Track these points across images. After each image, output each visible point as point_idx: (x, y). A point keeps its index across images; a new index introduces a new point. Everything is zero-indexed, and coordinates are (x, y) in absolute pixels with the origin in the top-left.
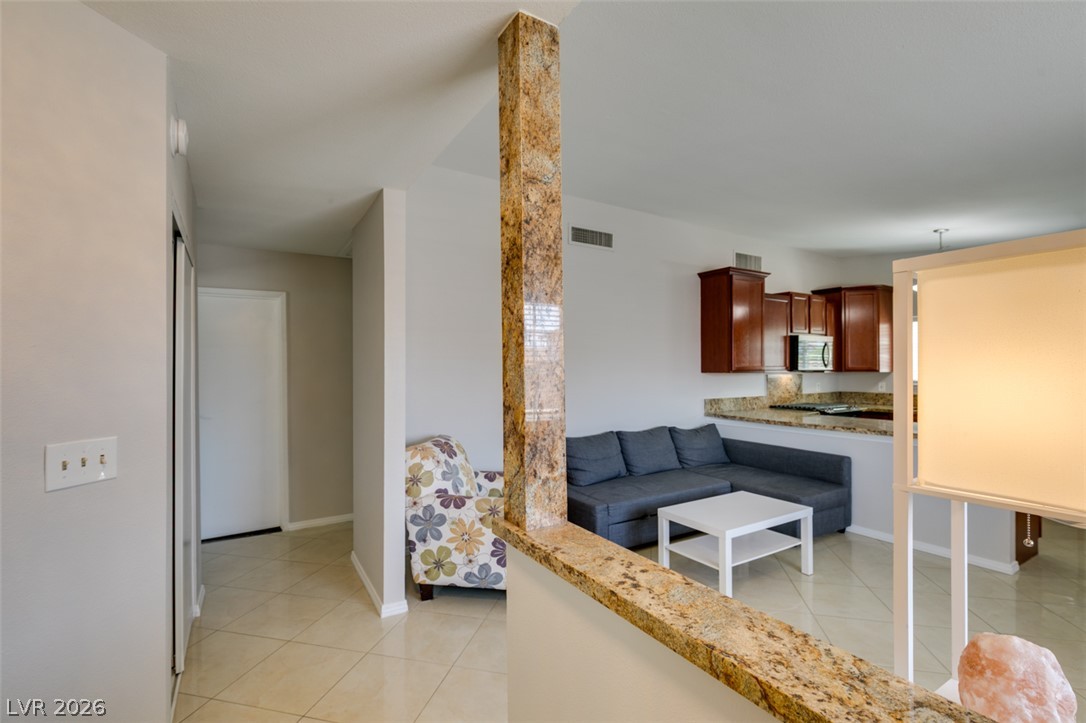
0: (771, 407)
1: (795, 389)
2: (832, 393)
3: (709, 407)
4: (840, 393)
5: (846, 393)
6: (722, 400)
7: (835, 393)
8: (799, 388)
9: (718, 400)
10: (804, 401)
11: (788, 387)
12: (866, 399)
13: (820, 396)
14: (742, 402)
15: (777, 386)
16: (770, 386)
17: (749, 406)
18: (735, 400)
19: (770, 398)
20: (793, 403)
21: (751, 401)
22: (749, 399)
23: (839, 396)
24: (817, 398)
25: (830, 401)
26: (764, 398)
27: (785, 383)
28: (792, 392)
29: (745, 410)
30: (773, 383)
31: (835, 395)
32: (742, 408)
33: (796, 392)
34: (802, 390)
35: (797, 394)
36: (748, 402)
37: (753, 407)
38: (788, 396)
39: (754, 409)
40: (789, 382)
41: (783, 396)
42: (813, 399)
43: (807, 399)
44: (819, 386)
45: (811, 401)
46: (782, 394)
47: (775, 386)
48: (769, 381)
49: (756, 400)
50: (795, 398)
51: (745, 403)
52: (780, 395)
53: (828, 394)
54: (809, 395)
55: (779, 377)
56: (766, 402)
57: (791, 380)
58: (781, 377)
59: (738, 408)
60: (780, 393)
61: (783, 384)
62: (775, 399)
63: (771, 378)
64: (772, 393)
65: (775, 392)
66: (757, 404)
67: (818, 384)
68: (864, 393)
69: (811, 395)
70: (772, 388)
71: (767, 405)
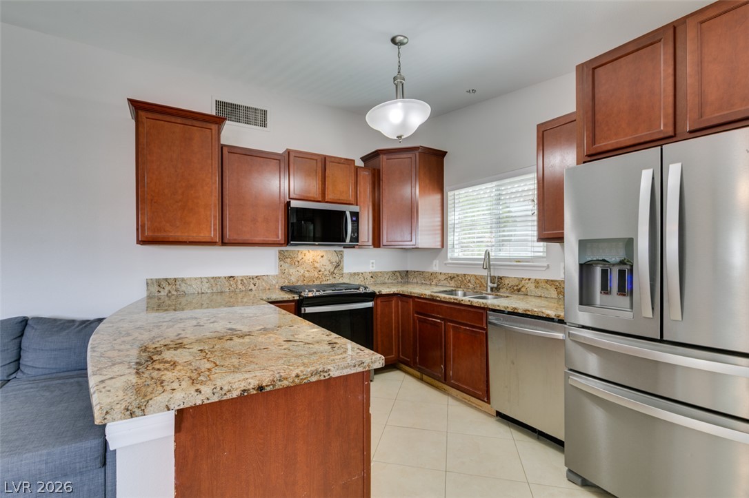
0: (282, 288)
1: (330, 268)
2: (394, 273)
3: (155, 288)
4: (407, 271)
6: (183, 280)
9: (175, 280)
10: (346, 281)
11: (316, 265)
13: (373, 276)
14: (227, 283)
15: (297, 263)
16: (282, 263)
17: (240, 286)
18: (212, 280)
19: (283, 276)
20: (325, 283)
21: (245, 281)
22: (241, 278)
23: (405, 275)
24: (369, 277)
25: (390, 281)
26: (270, 278)
27: (311, 260)
28: (323, 270)
29: (234, 292)
30: (289, 259)
31: (398, 274)
32: (227, 290)
33: (332, 270)
34: (342, 268)
35: (333, 273)
36: (239, 282)
37: (250, 288)
38: (317, 275)
39: (251, 290)
40: (318, 259)
41: (307, 274)
42: (362, 279)
43: (352, 279)
44: (373, 263)
45: (356, 281)
46: (306, 272)
47: (292, 264)
48: (282, 257)
49: (256, 280)
50: (331, 278)
51: (232, 283)
52: (301, 274)
53: (387, 273)
54: (355, 274)
55: (299, 254)
56: (274, 282)
57: (322, 257)
58: (304, 252)
59: (217, 290)
60: (302, 272)
61: (307, 261)
62: (293, 279)
63: (286, 254)
64: (287, 270)
65: (292, 271)
66: (257, 285)
67: (372, 261)
68: (423, 272)
69: (358, 274)
70: (285, 266)
71: (277, 287)
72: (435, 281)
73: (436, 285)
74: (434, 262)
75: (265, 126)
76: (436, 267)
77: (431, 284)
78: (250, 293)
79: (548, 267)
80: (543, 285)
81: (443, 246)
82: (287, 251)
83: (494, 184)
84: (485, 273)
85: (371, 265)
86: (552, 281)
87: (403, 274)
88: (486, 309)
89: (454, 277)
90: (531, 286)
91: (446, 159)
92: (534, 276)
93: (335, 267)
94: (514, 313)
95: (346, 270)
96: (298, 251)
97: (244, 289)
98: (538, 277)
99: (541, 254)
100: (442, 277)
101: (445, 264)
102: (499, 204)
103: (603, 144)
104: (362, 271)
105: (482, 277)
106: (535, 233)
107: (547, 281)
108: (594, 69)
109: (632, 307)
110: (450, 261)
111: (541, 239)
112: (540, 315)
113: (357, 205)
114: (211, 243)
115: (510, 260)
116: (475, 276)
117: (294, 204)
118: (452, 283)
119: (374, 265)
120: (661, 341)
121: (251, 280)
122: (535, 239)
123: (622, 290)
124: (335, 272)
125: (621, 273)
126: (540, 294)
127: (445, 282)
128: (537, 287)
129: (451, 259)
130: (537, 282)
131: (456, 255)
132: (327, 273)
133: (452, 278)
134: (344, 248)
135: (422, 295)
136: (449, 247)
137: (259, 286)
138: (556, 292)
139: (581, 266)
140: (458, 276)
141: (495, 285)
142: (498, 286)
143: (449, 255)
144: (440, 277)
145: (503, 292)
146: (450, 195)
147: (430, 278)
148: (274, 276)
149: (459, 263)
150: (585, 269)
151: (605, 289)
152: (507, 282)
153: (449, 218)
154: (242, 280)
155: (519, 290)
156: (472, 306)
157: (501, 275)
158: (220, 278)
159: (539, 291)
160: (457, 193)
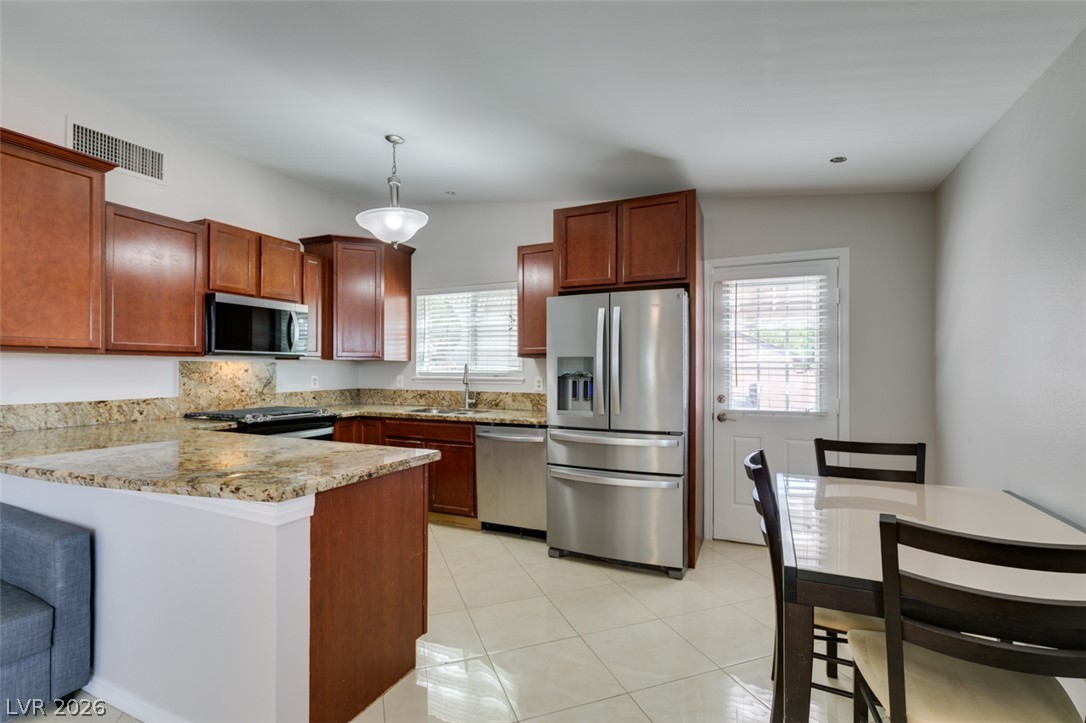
0: (187, 416)
1: (258, 386)
2: (342, 392)
4: (359, 390)
5: (364, 390)
6: (10, 408)
7: (348, 390)
8: (269, 383)
10: (279, 404)
11: (238, 382)
12: (385, 398)
13: (316, 396)
14: (93, 411)
15: (208, 380)
16: (186, 380)
17: (116, 416)
18: (66, 408)
19: (188, 400)
20: (250, 407)
21: (125, 408)
22: (118, 404)
23: (356, 395)
24: (311, 398)
25: (337, 403)
26: (167, 401)
27: (230, 376)
28: (248, 390)
29: (106, 424)
30: (197, 375)
31: (348, 394)
32: (94, 422)
33: (260, 390)
34: (275, 386)
35: (262, 393)
36: (115, 409)
37: (133, 418)
38: (238, 397)
39: (135, 421)
40: (241, 374)
41: (224, 396)
42: (302, 401)
43: (287, 401)
44: (315, 380)
45: (295, 403)
46: (222, 393)
47: (202, 381)
48: (185, 371)
49: (143, 405)
50: (258, 400)
51: (102, 411)
52: (215, 396)
53: (334, 392)
54: (291, 394)
55: (213, 366)
56: (173, 408)
57: (246, 371)
58: (219, 365)
59: (75, 422)
60: (217, 392)
61: (224, 377)
62: (203, 403)
63: (192, 366)
64: (192, 392)
65: (202, 391)
66: (145, 413)
67: (314, 377)
68: (382, 390)
69: (296, 394)
70: (191, 384)
71: (178, 414)
72: (399, 400)
73: (401, 404)
74: (398, 377)
75: (160, 176)
76: (400, 383)
77: (394, 404)
78: (133, 426)
79: (524, 381)
80: (520, 398)
81: (410, 358)
82: (194, 362)
83: (470, 294)
84: (462, 388)
85: (313, 382)
86: (528, 394)
87: (354, 394)
88: (474, 424)
89: (424, 395)
90: (509, 400)
91: (413, 256)
92: (512, 389)
93: (265, 386)
94: (502, 424)
95: (279, 390)
96: (211, 363)
97: (123, 420)
98: (515, 392)
99: (516, 369)
100: (409, 396)
101: (413, 380)
102: (474, 316)
103: (575, 280)
104: (301, 390)
105: (458, 393)
106: (516, 349)
107: (523, 395)
108: (567, 217)
109: (592, 409)
110: (419, 376)
111: (522, 355)
112: (525, 423)
113: (303, 303)
114: (90, 350)
115: (488, 374)
116: (450, 392)
117: (220, 298)
118: (422, 402)
119: (317, 382)
120: (610, 430)
121: (135, 406)
122: (516, 354)
123: (585, 396)
124: (265, 391)
125: (586, 383)
126: (516, 407)
127: (416, 400)
128: (514, 401)
129: (419, 373)
130: (514, 395)
131: (424, 369)
132: (252, 393)
133: (422, 396)
134: (277, 358)
135: (396, 414)
136: (418, 359)
137: (148, 414)
138: (530, 405)
139: (559, 378)
140: (429, 392)
141: (474, 401)
142: (476, 400)
143: (418, 369)
144: (406, 395)
145: (480, 407)
146: (421, 300)
147: (394, 396)
148: (170, 399)
149: (429, 378)
150: (562, 380)
151: (575, 395)
152: (485, 397)
153: (418, 327)
154: (120, 406)
155: (497, 405)
156: (458, 422)
157: (479, 391)
158: (80, 404)
159: (516, 405)
160: (427, 298)
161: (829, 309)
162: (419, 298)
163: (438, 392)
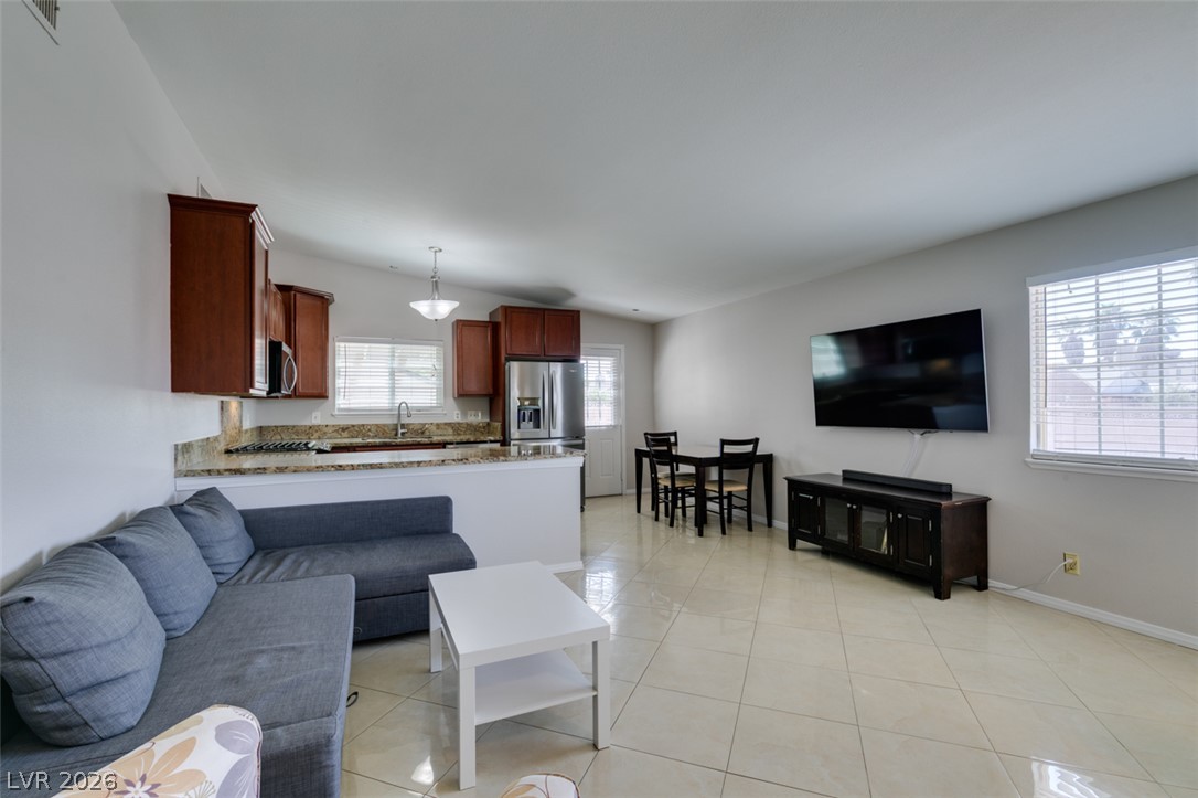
1: (239, 423)
3: (180, 460)
4: (261, 428)
6: (192, 444)
7: (258, 428)
8: (241, 422)
9: (189, 445)
10: (243, 439)
11: (235, 420)
12: (297, 434)
13: (251, 433)
15: (229, 418)
16: (224, 418)
19: (225, 437)
22: (212, 440)
23: (260, 432)
26: (221, 438)
27: (233, 414)
28: (237, 427)
30: (227, 413)
34: (242, 424)
38: (235, 434)
40: (235, 412)
41: (232, 433)
46: (232, 430)
48: (222, 409)
50: (239, 437)
51: (209, 447)
55: (230, 405)
56: (222, 444)
57: (237, 409)
62: (228, 440)
63: (224, 405)
64: (226, 429)
68: (294, 427)
70: (226, 422)
71: (223, 450)
72: (316, 435)
73: (319, 438)
74: (314, 415)
76: (316, 419)
77: (310, 438)
79: (446, 414)
80: (443, 426)
82: (224, 401)
83: (388, 346)
86: (449, 423)
89: (347, 428)
90: (434, 428)
92: (435, 421)
96: (229, 402)
98: (439, 422)
99: (435, 405)
100: (330, 430)
101: (333, 416)
105: (384, 425)
107: (446, 424)
108: (508, 310)
110: (336, 413)
116: (377, 425)
118: (345, 435)
124: (240, 428)
127: (335, 434)
128: (438, 428)
129: (340, 410)
130: (438, 425)
131: (343, 406)
132: (238, 430)
133: (344, 430)
136: (337, 396)
138: (452, 430)
140: (353, 426)
141: (406, 430)
143: (336, 406)
144: (325, 430)
146: (339, 346)
147: (309, 431)
149: (352, 414)
152: (413, 427)
153: (338, 365)
155: (423, 433)
157: (407, 422)
159: (440, 432)
160: (347, 345)
161: (617, 371)
162: (337, 344)
163: (363, 425)
